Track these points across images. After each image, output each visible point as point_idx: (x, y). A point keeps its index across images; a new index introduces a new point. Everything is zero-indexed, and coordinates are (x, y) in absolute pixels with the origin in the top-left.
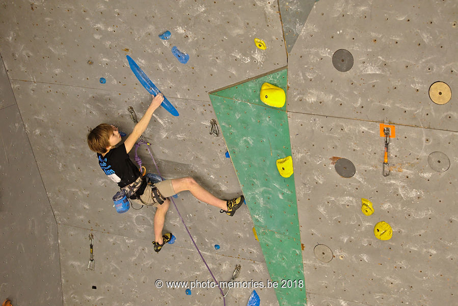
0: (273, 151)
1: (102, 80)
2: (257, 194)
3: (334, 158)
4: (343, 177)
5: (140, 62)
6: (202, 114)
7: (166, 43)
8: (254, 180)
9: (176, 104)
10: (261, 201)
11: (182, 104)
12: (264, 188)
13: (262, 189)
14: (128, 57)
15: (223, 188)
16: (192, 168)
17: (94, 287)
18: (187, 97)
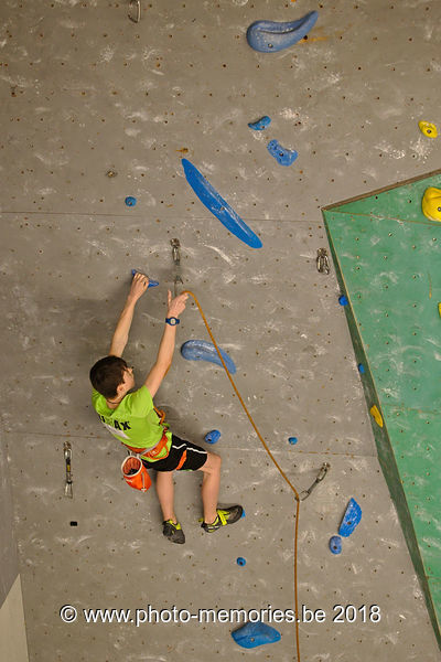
0: (434, 290)
2: (394, 356)
6: (305, 242)
7: (258, 136)
10: (400, 366)
11: (271, 229)
12: (409, 346)
13: (403, 349)
14: (185, 162)
15: (321, 351)
16: (271, 325)
17: (74, 524)
18: (282, 217)
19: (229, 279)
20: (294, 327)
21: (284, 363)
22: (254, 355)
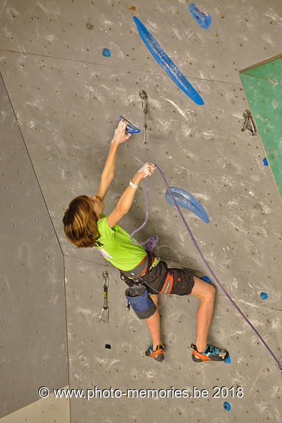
1: (106, 53)
5: (152, 26)
6: (233, 102)
9: (199, 87)
11: (207, 88)
14: (136, 19)
15: (266, 210)
16: (226, 180)
17: (108, 347)
18: (212, 77)
19: (187, 133)
20: (242, 184)
21: (242, 217)
22: (218, 206)
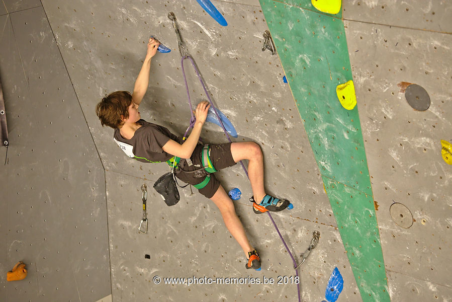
0: (333, 73)
2: (320, 132)
3: (403, 84)
4: (416, 110)
6: (254, 23)
8: (315, 113)
9: (222, 9)
10: (325, 141)
11: (229, 10)
12: (328, 124)
13: (325, 126)
15: (289, 125)
16: (251, 96)
17: (148, 257)
19: (214, 52)
20: (265, 100)
21: (267, 132)
22: (245, 121)
